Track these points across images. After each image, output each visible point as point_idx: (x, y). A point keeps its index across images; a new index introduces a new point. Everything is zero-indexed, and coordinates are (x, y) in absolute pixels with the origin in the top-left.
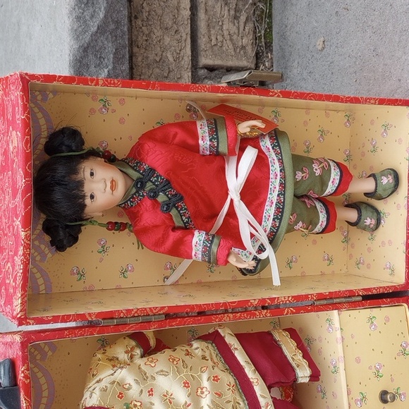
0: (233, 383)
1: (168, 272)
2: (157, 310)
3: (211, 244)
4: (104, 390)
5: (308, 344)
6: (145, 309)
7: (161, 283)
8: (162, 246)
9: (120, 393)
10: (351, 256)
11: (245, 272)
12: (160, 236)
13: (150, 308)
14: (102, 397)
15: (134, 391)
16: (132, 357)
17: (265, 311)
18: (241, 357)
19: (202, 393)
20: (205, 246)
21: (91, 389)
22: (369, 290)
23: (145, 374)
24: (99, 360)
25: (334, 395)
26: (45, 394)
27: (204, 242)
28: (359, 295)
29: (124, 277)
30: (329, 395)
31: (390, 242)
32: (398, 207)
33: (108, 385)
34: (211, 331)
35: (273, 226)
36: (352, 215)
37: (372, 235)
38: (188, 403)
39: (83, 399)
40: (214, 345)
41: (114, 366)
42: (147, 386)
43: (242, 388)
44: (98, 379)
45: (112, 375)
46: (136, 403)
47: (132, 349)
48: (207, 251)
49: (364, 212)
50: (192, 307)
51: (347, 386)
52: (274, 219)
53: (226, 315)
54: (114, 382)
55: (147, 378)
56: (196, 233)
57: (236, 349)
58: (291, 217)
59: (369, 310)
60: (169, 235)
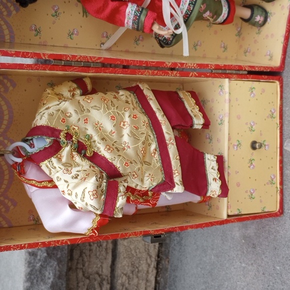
0: (147, 122)
1: (104, 40)
2: (95, 59)
3: (141, 14)
4: (51, 115)
5: (203, 104)
6: (87, 56)
7: (98, 47)
8: (102, 13)
9: (63, 119)
10: (241, 47)
11: (162, 43)
12: (101, 5)
13: (90, 57)
14: (49, 120)
15: (74, 118)
16: (73, 95)
17: (176, 72)
18: (154, 105)
19: (124, 125)
20: (135, 16)
21: (41, 114)
22: (253, 67)
23: (83, 108)
24: (49, 94)
25: (218, 140)
26: (6, 117)
27: (135, 12)
28: (245, 70)
29: (71, 38)
30: (214, 140)
31: (272, 35)
32: (283, 7)
33: (55, 112)
34: (134, 85)
35: (188, 10)
36: (247, 13)
37: (259, 30)
38: (113, 131)
39: (35, 120)
40: (135, 94)
41: (60, 99)
42: (83, 116)
43: (153, 126)
44: (47, 106)
45: (58, 105)
46: (74, 127)
47: (74, 90)
48: (137, 20)
49: (256, 11)
50: (122, 61)
51: (229, 134)
52: (189, 4)
53: (147, 71)
54: (59, 110)
55: (84, 110)
56: (130, 5)
57: (151, 99)
58: (202, 6)
59: (251, 82)
60: (108, 4)
